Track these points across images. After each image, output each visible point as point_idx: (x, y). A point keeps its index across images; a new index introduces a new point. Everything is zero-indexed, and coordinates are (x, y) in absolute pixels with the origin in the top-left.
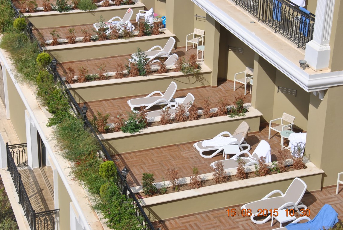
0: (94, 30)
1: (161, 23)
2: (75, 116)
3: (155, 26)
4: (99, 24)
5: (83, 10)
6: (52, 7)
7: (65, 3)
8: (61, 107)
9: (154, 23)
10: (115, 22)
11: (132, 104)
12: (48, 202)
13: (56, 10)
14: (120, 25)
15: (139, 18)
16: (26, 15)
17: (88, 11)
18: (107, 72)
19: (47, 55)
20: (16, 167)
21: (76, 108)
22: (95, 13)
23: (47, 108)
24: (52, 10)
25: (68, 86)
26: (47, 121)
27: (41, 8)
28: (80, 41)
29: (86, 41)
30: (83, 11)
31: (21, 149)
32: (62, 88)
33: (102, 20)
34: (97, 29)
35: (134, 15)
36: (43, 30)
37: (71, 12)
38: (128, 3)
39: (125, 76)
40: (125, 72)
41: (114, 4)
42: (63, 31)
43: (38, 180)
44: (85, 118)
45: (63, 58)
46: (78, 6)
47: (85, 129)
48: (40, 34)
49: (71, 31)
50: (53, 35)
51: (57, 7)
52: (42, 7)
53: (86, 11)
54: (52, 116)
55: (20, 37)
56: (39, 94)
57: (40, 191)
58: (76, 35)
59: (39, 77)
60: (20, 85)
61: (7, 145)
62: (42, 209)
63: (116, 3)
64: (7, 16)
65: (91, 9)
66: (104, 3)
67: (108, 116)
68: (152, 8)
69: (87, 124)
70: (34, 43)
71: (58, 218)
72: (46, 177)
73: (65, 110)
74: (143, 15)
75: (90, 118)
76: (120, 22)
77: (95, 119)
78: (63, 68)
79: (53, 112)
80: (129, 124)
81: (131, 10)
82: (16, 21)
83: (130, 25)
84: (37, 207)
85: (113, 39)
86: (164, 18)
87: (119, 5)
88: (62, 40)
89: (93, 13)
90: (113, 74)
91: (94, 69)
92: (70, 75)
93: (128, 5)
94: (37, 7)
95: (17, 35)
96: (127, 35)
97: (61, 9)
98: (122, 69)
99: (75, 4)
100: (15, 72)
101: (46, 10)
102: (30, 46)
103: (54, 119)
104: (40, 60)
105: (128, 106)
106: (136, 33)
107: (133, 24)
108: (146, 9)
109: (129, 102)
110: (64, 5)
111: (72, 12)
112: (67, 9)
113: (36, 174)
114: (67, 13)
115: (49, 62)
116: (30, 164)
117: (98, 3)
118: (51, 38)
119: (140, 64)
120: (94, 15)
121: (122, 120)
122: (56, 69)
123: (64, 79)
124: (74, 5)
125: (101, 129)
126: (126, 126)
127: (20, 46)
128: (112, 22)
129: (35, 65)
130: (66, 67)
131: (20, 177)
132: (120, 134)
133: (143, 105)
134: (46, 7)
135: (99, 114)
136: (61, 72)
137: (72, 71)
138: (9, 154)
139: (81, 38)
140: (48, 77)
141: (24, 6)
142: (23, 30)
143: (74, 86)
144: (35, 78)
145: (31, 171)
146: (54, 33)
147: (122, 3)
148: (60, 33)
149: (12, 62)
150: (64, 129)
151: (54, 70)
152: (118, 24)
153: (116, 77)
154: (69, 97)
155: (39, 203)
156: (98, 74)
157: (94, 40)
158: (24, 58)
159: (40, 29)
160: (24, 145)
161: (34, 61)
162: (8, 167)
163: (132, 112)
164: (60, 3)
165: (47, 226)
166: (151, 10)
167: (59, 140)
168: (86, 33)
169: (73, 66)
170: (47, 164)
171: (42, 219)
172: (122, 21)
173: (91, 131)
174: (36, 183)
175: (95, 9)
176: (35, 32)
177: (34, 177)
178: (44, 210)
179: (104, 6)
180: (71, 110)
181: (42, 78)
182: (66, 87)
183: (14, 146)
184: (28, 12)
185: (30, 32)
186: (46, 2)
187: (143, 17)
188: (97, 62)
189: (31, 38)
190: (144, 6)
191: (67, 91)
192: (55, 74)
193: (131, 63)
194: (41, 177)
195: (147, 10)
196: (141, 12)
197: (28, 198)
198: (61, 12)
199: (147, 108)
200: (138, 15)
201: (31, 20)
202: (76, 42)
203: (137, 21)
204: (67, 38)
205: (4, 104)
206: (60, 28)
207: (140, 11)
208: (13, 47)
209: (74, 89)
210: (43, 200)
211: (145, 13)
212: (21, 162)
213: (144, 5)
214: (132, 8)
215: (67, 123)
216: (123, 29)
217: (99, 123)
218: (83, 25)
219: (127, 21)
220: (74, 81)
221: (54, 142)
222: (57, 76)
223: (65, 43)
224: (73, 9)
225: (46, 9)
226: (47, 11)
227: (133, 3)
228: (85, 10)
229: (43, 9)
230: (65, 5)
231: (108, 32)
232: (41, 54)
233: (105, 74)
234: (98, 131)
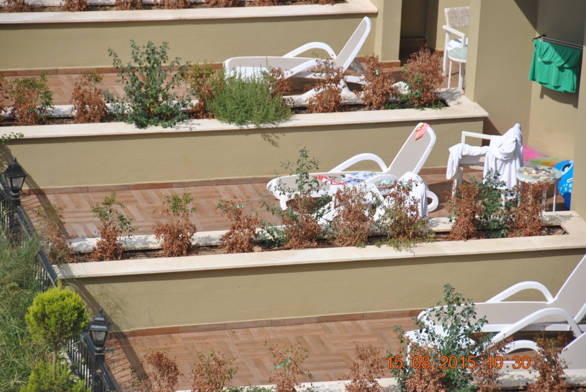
0: (270, 203)
1: (551, 188)
3: (524, 199)
4: (291, 180)
5: (231, 121)
6: (108, 105)
7: (160, 91)
9: (523, 187)
10: (360, 174)
13: (123, 118)
14: (380, 189)
15: (460, 165)
17: (252, 126)
18: (311, 378)
19: (73, 297)
22: (279, 135)
24: (108, 117)
27: (65, 109)
28: (210, 248)
29: (233, 247)
30: (233, 126)
33: (305, 167)
34: (283, 201)
35: (440, 151)
36: (65, 198)
37: (183, 127)
38: (420, 99)
41: (360, 101)
42: (143, 204)
45: (136, 313)
46: (214, 105)
48: (50, 211)
49: (176, 205)
50: (103, 216)
51: (128, 107)
52: (70, 103)
53: (245, 127)
58: (194, 220)
63: (367, 97)
65: (265, 119)
66: (319, 97)
68: (517, 126)
70: (24, 247)
74: (476, 150)
76: (378, 176)
78: (130, 354)
81: (429, 130)
83: (419, 191)
85: (344, 243)
86: (567, 169)
87: (378, 108)
88: (136, 240)
89: (273, 137)
91: (259, 364)
93: (418, 107)
94: (48, 104)
96: (406, 229)
97: (144, 117)
98: (376, 369)
99: (202, 99)
101: (84, 117)
104: (42, 318)
106: (444, 224)
107: (431, 187)
108: (489, 127)
110: (156, 99)
111: (187, 130)
112: (168, 116)
114: (169, 130)
115: (76, 328)
117: (296, 98)
118: (93, 229)
119: (451, 351)
120: (273, 143)
122: (101, 359)
124: (195, 102)
128: (347, 176)
129: (16, 339)
130: (143, 349)
134: (84, 104)
136: (121, 372)
137: (167, 368)
139: (216, 235)
146: (108, 208)
147: (392, 99)
148: (131, 211)
151: (96, 361)
152: (370, 185)
157: (267, 245)
159: (53, 191)
161: (14, 323)
164: (143, 90)
166: (513, 133)
168: (235, 216)
169: (175, 349)
172: (385, 174)
175: (279, 120)
176: (30, 202)
179: (317, 110)
184: (10, 121)
185: (13, 204)
186: (85, 84)
187: (477, 160)
188: (273, 334)
189: (14, 226)
190: (484, 113)
192: (96, 378)
193: (415, 347)
195: (496, 133)
196: (471, 141)
198: (141, 125)
200: (456, 152)
201: (20, 154)
202: (192, 250)
203: (449, 176)
204: (158, 232)
206: (134, 192)
207: (465, 134)
211: (486, 143)
213: (482, 112)
214: (431, 122)
216: (389, 203)
218: (228, 182)
219: (410, 176)
222: (103, 388)
223: (147, 252)
224: (194, 114)
225: (86, 112)
226: (89, 120)
227: (441, 102)
228: (241, 122)
229: (74, 113)
230: (160, 99)
231: (327, 216)
232: (48, 294)
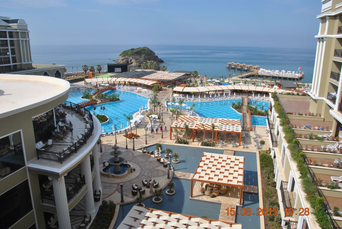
0: (321, 148)
2: (309, 177)
4: (324, 146)
6: (307, 137)
8: (305, 173)
11: (332, 178)
12: (292, 205)
16: (297, 139)
18: (324, 164)
19: (303, 154)
20: (283, 189)
21: (310, 175)
23: (299, 172)
24: (307, 139)
26: (299, 177)
27: (303, 137)
28: (315, 151)
29: (318, 151)
31: (286, 183)
32: (306, 166)
33: (325, 145)
34: (322, 148)
35: (338, 146)
37: (314, 140)
38: (337, 141)
39: (331, 167)
40: (332, 165)
43: (290, 196)
44: (313, 179)
45: (308, 156)
46: (317, 139)
47: (312, 183)
48: (301, 146)
49: (313, 147)
50: (306, 147)
51: (309, 138)
54: (301, 175)
56: (297, 166)
57: (290, 200)
58: (314, 148)
59: (298, 160)
60: (291, 162)
61: (282, 181)
62: (289, 206)
63: (331, 140)
64: (291, 138)
66: (327, 139)
67: (323, 180)
69: (313, 181)
70: (299, 148)
71: (295, 212)
72: (292, 196)
73: (306, 174)
75: (315, 179)
77: (317, 180)
78: (307, 159)
79: (301, 174)
80: (331, 186)
81: (338, 144)
82: (294, 140)
83: (336, 149)
84: (288, 205)
85: (328, 152)
88: (309, 149)
90: (327, 165)
91: (319, 162)
95: (293, 145)
96: (334, 152)
97: (310, 139)
98: (331, 164)
100: (290, 157)
101: (305, 138)
102: (297, 149)
103: (301, 176)
104: (300, 155)
105: (331, 179)
106: (338, 152)
107: (337, 149)
109: (331, 177)
110: (312, 137)
112: (313, 139)
113: (289, 193)
115: (303, 156)
116: (288, 189)
117: (325, 139)
119: (338, 164)
120: (322, 143)
121: (328, 183)
122: (305, 159)
123: (307, 163)
125: (319, 184)
126: (329, 186)
127: (294, 149)
128: (329, 147)
130: (309, 159)
131: (284, 193)
132: (326, 188)
133: (338, 180)
135: (319, 179)
136: (306, 160)
137: (311, 161)
138: (281, 184)
139: (316, 150)
140: (302, 161)
141: (297, 136)
142: (296, 143)
143: (311, 166)
144: (297, 160)
145: (287, 192)
146: (307, 146)
147: (334, 140)
148: (308, 147)
149: (290, 153)
150: (305, 181)
151: (304, 159)
152: (331, 148)
153: (328, 167)
154: (308, 170)
155: (289, 205)
156: (320, 164)
157: (321, 152)
158: (294, 153)
159: (302, 144)
160: (287, 182)
161: (298, 155)
162: (280, 188)
163: (332, 182)
165: (290, 213)
167: (302, 185)
168: (318, 149)
169: (312, 159)
170: (294, 191)
172: (333, 147)
173: (315, 184)
174: (289, 197)
175: (323, 141)
176: (299, 145)
177: (288, 194)
180: (308, 175)
183: (284, 182)
184: (298, 138)
185: (298, 145)
186: (305, 135)
188: (321, 159)
189: (298, 147)
191: (308, 167)
192: (304, 161)
193: (335, 163)
197: (285, 201)
199: (339, 181)
200: (340, 146)
201: (299, 140)
202: (314, 151)
203: (339, 148)
205: (283, 167)
208: (291, 148)
209: (310, 167)
210: (290, 203)
212: (285, 188)
215: (306, 179)
216: (333, 149)
217: (318, 182)
218: (318, 146)
219: (335, 147)
220: (311, 165)
221: (300, 185)
222: (305, 161)
223: (310, 150)
224: (315, 139)
227: (339, 141)
231: (327, 150)
232: (301, 153)
233: (323, 165)
234: (317, 185)
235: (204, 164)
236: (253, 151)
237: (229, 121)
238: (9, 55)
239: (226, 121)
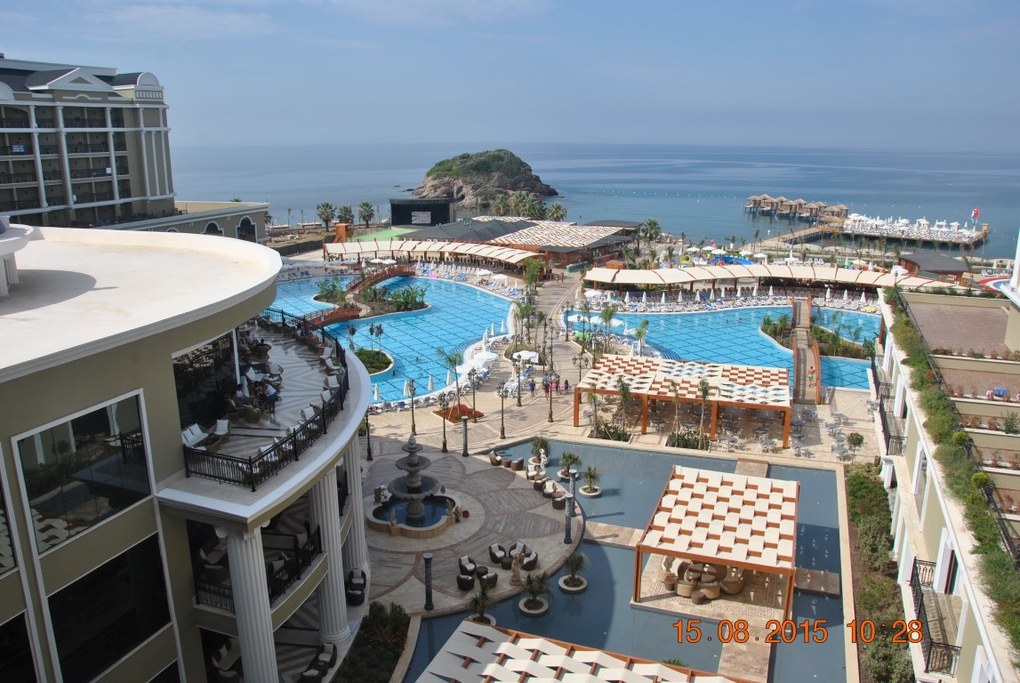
2: (1005, 550)
6: (998, 427)
7: (1014, 425)
8: (989, 536)
12: (948, 635)
13: (1001, 430)
16: (966, 429)
19: (985, 477)
20: (919, 585)
21: (1009, 543)
23: (973, 532)
24: (998, 430)
25: (1003, 516)
26: (970, 548)
27: (985, 426)
31: (929, 568)
32: (995, 515)
36: (983, 449)
42: (1006, 455)
43: (941, 607)
45: (1000, 483)
48: (978, 452)
49: (1016, 456)
50: (993, 456)
51: (1004, 428)
52: (987, 425)
54: (977, 544)
55: (956, 451)
56: (966, 516)
57: (941, 619)
59: (969, 497)
60: (946, 501)
61: (915, 559)
62: (939, 639)
64: (947, 427)
70: (971, 460)
71: (958, 657)
72: (950, 606)
73: (995, 540)
78: (998, 493)
79: (979, 539)
82: (956, 435)
84: (935, 636)
88: (1003, 464)
92: (1006, 503)
94: (981, 424)
95: (954, 449)
97: (1008, 431)
100: (944, 486)
101: (990, 429)
102: (966, 462)
103: (978, 547)
104: (976, 480)
110: (1012, 427)
112: (1015, 432)
113: (940, 599)
114: (1015, 436)
115: (985, 484)
116: (935, 586)
118: (991, 459)
122: (991, 494)
123: (999, 506)
127: (955, 460)
129: (968, 484)
130: (1002, 493)
131: (922, 597)
134: (991, 425)
136: (995, 497)
137: (1010, 500)
138: (915, 567)
140: (980, 499)
141: (967, 421)
142: (962, 444)
143: (1009, 516)
144: (965, 497)
145: (934, 593)
146: (996, 454)
148: (1002, 456)
149: (943, 475)
150: (990, 562)
151: (989, 494)
154: (1002, 529)
155: (938, 635)
158: (957, 473)
159: (980, 447)
160: (933, 564)
161: (967, 479)
162: (911, 581)
164: (1009, 424)
165: (944, 659)
167: (981, 573)
169: (1012, 495)
170: (954, 593)
171: (939, 650)
174: (938, 609)
176: (973, 448)
177: (937, 602)
178: (941, 641)
180: (1002, 543)
181: (973, 499)
182: (1000, 516)
183: (922, 562)
184: (969, 427)
185: (969, 448)
186: (992, 420)
189: (969, 454)
191: (1001, 521)
192: (989, 498)
194: (944, 604)
197: (927, 622)
198: (1007, 433)
201: (970, 435)
204: (1010, 462)
205: (920, 515)
206: (1002, 451)
208: (946, 459)
209: (1006, 519)
210: (943, 631)
212: (926, 581)
215: (995, 556)
220: (1011, 512)
221: (975, 573)
222: (990, 501)
223: (1006, 467)
226: (992, 430)
229: (988, 428)
230: (1014, 427)
232: (979, 474)
235: (677, 503)
236: (826, 466)
237: (753, 373)
238: (110, 175)
239: (745, 372)
